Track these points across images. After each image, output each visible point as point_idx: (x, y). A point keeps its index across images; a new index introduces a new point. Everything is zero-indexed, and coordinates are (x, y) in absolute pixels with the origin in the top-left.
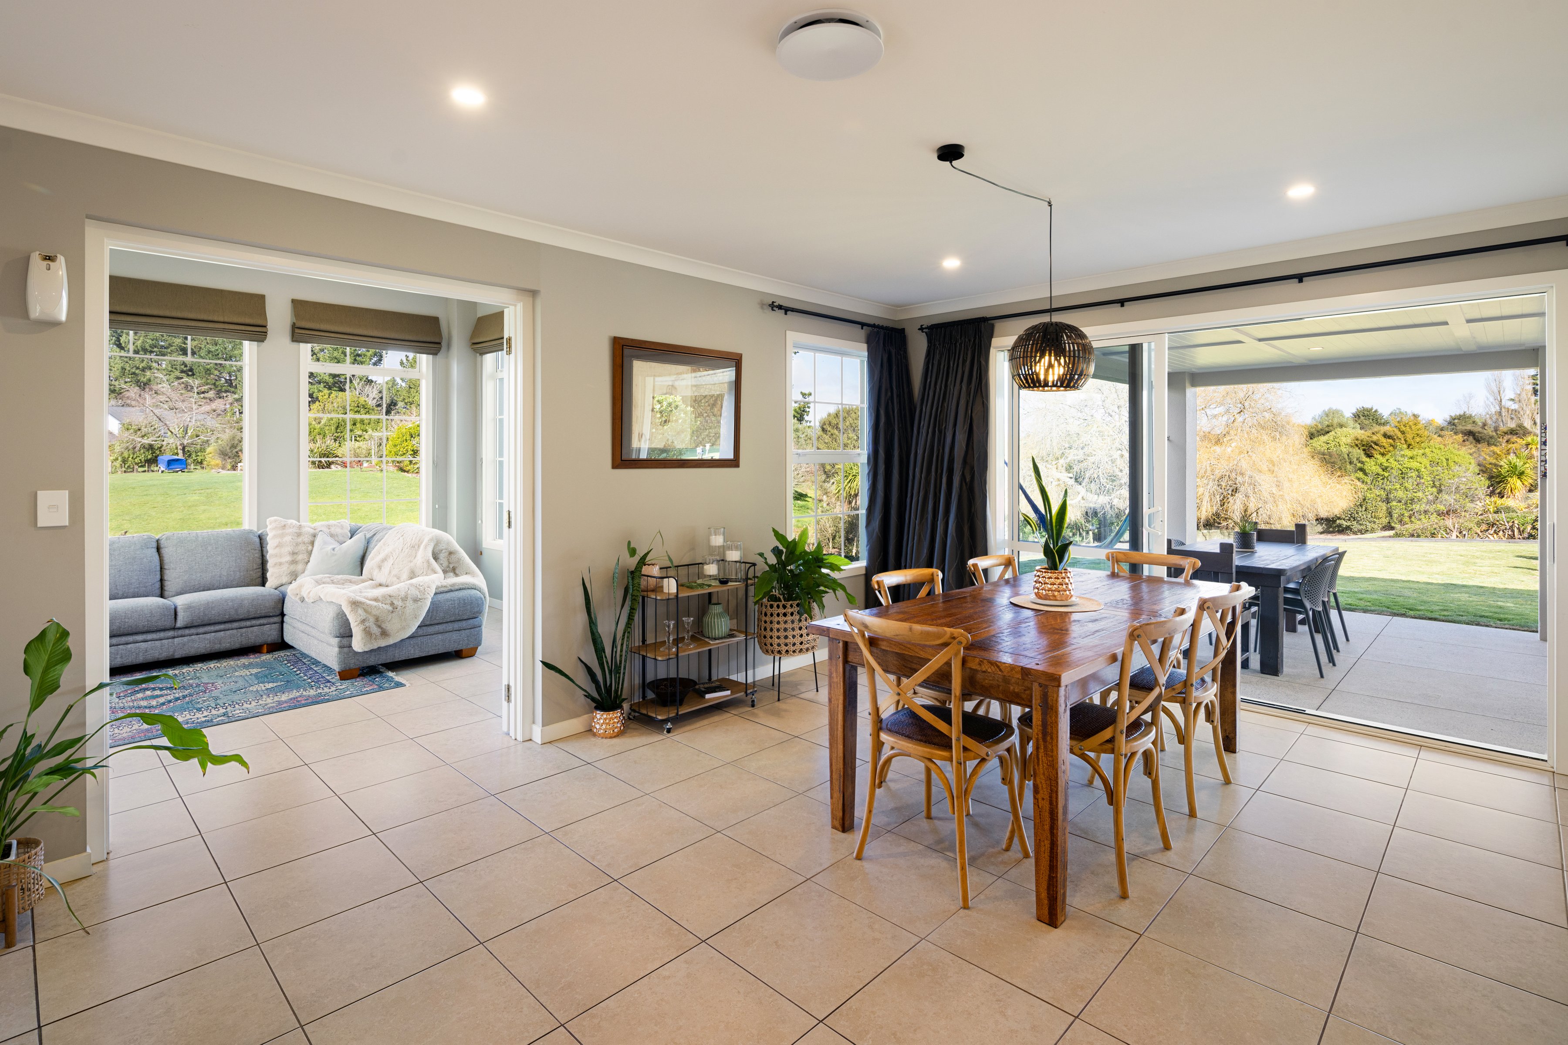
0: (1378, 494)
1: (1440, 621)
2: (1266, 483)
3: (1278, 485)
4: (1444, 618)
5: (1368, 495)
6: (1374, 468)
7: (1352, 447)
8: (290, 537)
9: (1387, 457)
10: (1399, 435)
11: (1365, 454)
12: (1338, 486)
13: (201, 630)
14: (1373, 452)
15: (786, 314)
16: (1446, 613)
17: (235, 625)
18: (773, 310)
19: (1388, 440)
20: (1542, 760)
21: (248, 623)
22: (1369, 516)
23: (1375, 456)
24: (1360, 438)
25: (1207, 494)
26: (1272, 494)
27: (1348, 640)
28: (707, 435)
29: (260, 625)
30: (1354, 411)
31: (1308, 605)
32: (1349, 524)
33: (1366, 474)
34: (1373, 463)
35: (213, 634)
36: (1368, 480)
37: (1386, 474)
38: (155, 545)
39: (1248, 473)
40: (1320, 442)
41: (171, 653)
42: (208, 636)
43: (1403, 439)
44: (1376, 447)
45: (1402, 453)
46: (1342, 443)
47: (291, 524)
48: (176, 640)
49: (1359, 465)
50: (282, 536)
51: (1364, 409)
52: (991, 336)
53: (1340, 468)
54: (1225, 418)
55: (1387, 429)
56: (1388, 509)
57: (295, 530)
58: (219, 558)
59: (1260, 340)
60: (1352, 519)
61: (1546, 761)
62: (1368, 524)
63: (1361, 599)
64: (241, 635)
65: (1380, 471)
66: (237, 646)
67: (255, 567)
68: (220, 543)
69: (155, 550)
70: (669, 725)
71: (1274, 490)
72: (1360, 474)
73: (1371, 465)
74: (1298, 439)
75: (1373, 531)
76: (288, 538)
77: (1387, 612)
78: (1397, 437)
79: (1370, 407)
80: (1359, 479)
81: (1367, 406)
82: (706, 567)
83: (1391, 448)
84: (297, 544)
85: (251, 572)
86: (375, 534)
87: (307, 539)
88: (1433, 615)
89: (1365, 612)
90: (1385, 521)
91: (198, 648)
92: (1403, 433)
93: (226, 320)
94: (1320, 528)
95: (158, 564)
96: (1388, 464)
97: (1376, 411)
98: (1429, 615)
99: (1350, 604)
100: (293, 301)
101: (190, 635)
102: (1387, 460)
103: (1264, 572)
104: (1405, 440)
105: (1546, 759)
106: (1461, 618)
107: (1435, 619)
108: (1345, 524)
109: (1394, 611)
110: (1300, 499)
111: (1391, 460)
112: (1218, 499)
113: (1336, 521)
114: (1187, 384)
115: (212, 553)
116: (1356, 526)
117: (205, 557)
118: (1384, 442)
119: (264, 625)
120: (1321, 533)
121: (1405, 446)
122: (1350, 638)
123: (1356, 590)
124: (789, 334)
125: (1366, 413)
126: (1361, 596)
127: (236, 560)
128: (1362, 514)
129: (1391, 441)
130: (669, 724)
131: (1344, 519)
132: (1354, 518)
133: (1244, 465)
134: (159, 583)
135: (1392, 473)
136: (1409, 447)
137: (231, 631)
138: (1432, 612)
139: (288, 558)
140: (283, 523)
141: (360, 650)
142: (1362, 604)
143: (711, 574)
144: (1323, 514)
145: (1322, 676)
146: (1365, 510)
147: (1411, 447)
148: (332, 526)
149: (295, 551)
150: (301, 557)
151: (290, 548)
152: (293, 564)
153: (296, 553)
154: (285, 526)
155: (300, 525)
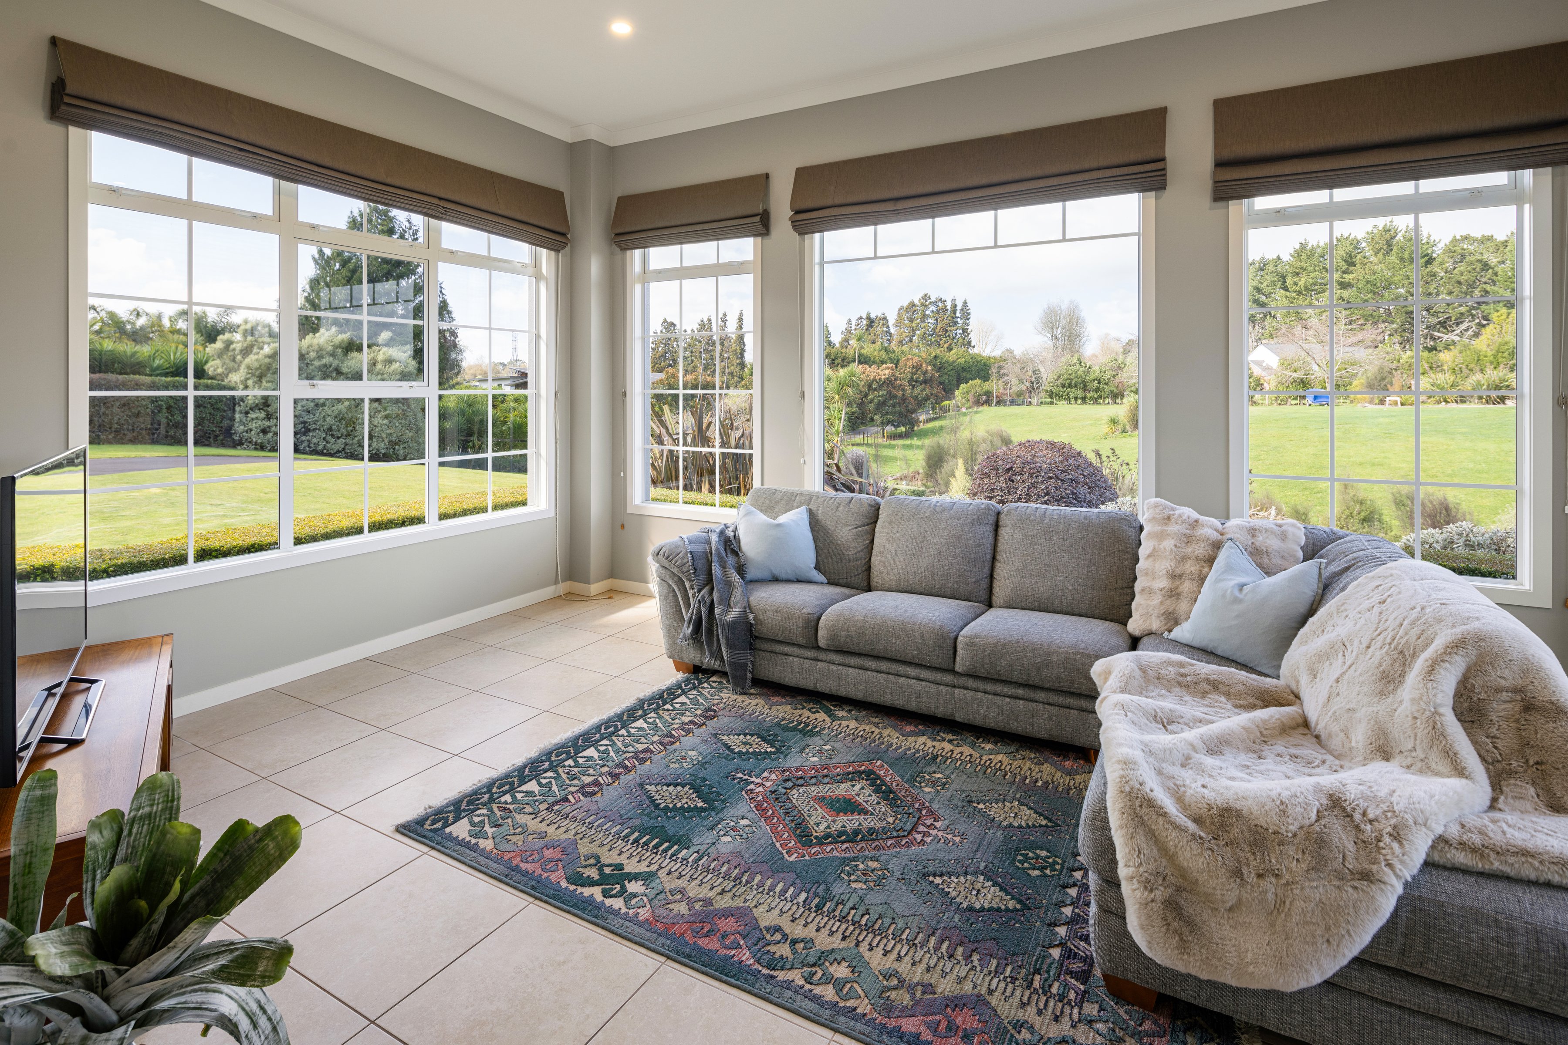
8: (1173, 542)
13: (990, 687)
17: (1041, 695)
21: (1061, 700)
35: (1007, 700)
38: (992, 519)
41: (950, 711)
42: (1000, 701)
47: (1180, 516)
48: (957, 691)
57: (1184, 528)
58: (1065, 559)
64: (1050, 718)
66: (1044, 735)
67: (1120, 585)
68: (1071, 531)
69: (990, 529)
76: (1170, 543)
84: (1184, 559)
85: (1112, 593)
86: (1347, 569)
87: (1200, 550)
91: (986, 716)
95: (989, 551)
100: (1217, 102)
101: (977, 690)
117: (1046, 553)
127: (1089, 566)
134: (987, 581)
137: (1034, 705)
139: (1166, 584)
140: (1167, 512)
148: (1260, 532)
149: (1178, 571)
150: (1187, 586)
151: (1173, 564)
152: (1170, 596)
153: (1180, 576)
154: (1169, 518)
155: (1197, 521)
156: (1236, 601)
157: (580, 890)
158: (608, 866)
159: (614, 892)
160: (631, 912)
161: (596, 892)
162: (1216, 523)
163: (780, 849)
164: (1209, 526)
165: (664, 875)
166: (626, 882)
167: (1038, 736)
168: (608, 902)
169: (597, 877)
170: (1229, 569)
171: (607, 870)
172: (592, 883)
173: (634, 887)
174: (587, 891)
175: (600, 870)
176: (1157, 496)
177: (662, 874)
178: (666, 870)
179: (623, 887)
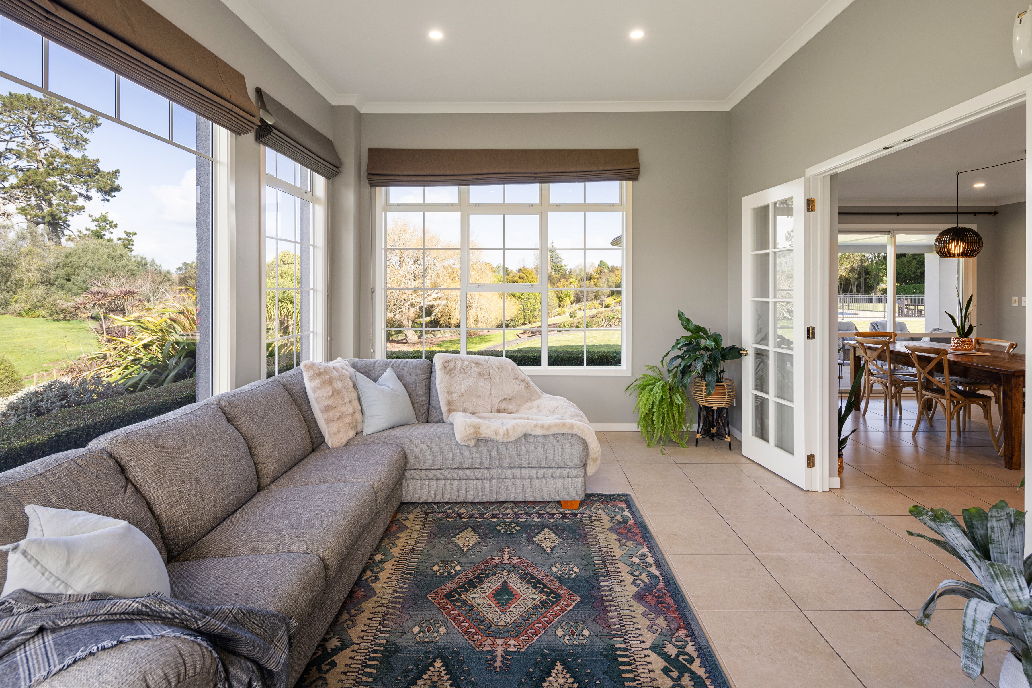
95: (244, 443)
134: (254, 469)
157: (704, 676)
158: (670, 677)
159: (686, 657)
160: (688, 639)
161: (696, 667)
163: (572, 606)
165: (647, 644)
166: (673, 657)
168: (695, 655)
169: (686, 675)
171: (675, 674)
172: (692, 673)
173: (671, 650)
174: (701, 672)
175: (679, 678)
177: (648, 644)
178: (643, 645)
179: (678, 655)
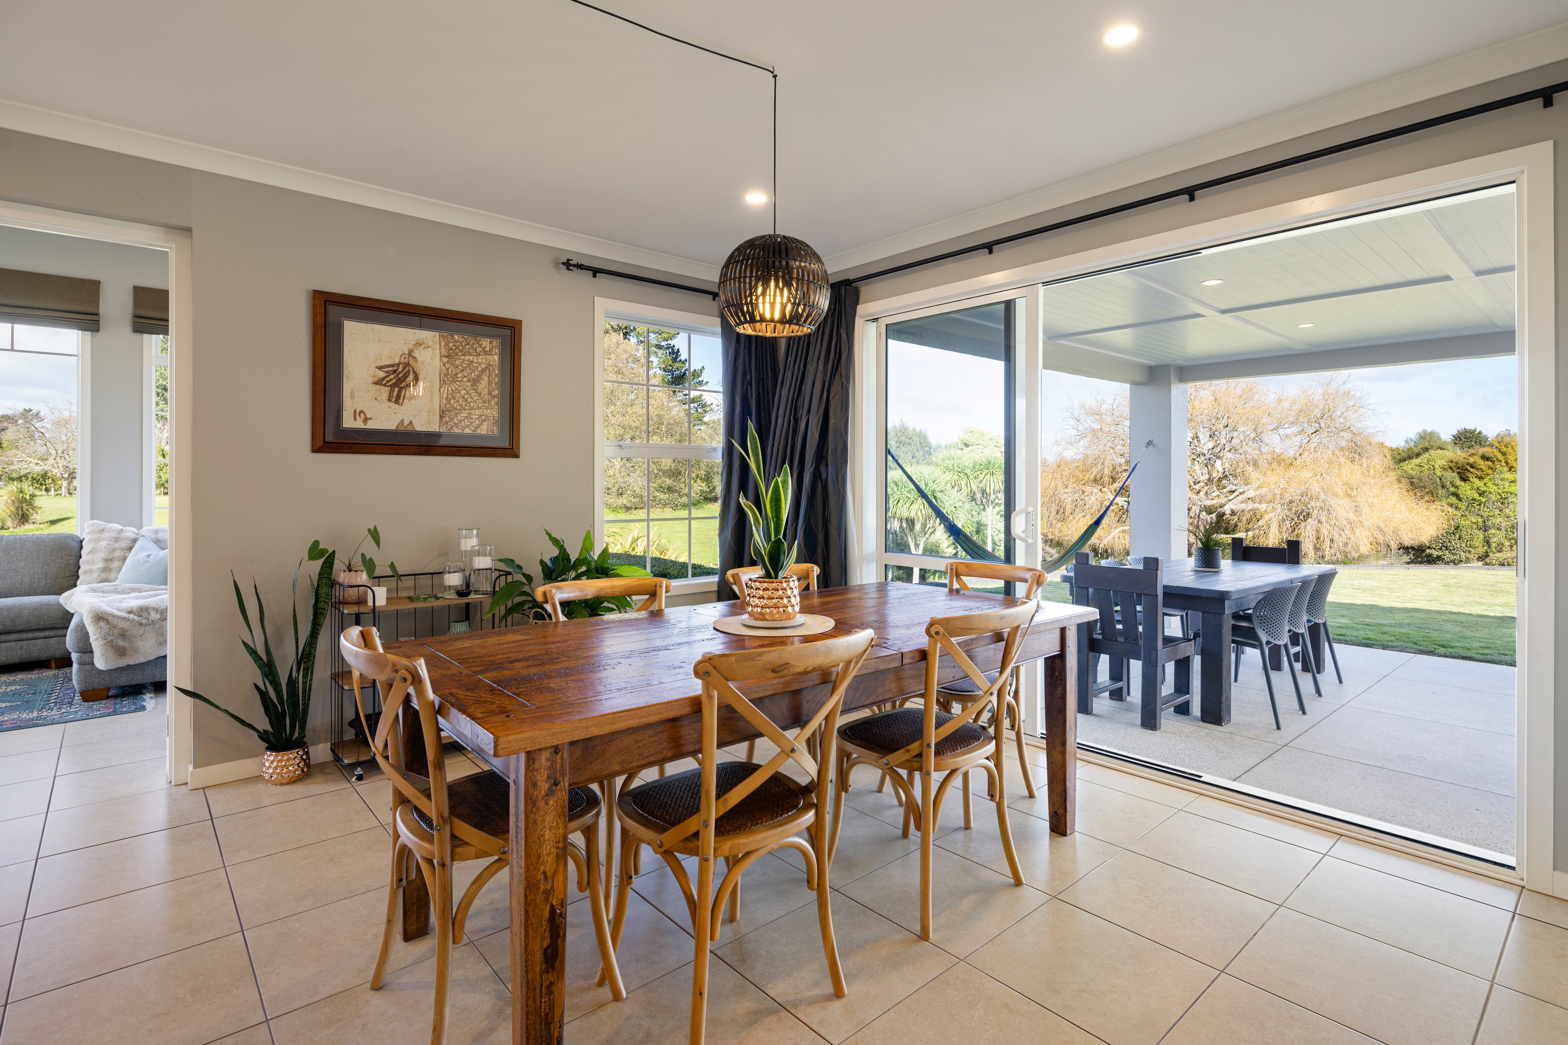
0: (1474, 521)
1: (1476, 660)
2: (1342, 509)
3: (1357, 510)
4: (1481, 657)
5: (1463, 522)
6: (1469, 492)
7: (1445, 469)
8: (106, 542)
9: (1486, 480)
10: (1500, 456)
11: (1460, 477)
12: (1426, 512)
14: (1469, 475)
15: (594, 276)
16: (1486, 651)
18: (568, 269)
19: (1487, 463)
20: (1509, 867)
21: (30, 635)
22: (1464, 545)
23: (1471, 479)
24: (1455, 460)
25: (1275, 520)
26: (1350, 522)
27: (1341, 681)
28: (466, 417)
29: (46, 637)
30: (1455, 433)
31: (1264, 637)
32: (1440, 553)
33: (1460, 499)
34: (1468, 488)
36: (1463, 506)
37: (1483, 500)
39: (1322, 497)
40: (1410, 466)
43: (1503, 461)
44: (1472, 470)
45: (1502, 476)
46: (1437, 466)
47: (111, 528)
49: (1452, 489)
50: (98, 540)
51: (1466, 431)
52: (857, 303)
53: (1432, 493)
54: (1298, 438)
55: (1486, 450)
56: (1485, 537)
57: (113, 535)
58: (23, 564)
59: (1224, 312)
60: (1443, 548)
61: (1513, 868)
62: (1462, 553)
63: (1385, 633)
64: (21, 648)
65: (1477, 496)
66: (16, 660)
67: (67, 574)
68: (26, 547)
70: (359, 771)
71: (1351, 516)
72: (1453, 500)
73: (1466, 490)
74: (1379, 462)
75: (1468, 560)
76: (103, 544)
77: (1412, 648)
78: (1497, 459)
79: (1473, 428)
80: (1451, 505)
81: (1470, 426)
82: (446, 576)
83: (1490, 471)
84: (114, 550)
87: (124, 544)
88: (1469, 654)
89: (1384, 648)
90: (1481, 550)
92: (1504, 454)
93: (49, 306)
94: (1406, 558)
96: (1486, 489)
97: (1480, 433)
98: (1464, 653)
99: (1368, 639)
100: (136, 289)
102: (1485, 484)
103: (1203, 595)
104: (1507, 463)
105: (1514, 865)
106: (1503, 658)
107: (1470, 659)
108: (1435, 553)
109: (1422, 648)
110: (1382, 526)
111: (1489, 484)
112: (1289, 526)
113: (1425, 550)
114: (1173, 378)
115: (14, 558)
116: (1448, 556)
117: (6, 563)
118: (1482, 464)
119: (50, 637)
120: (1409, 563)
121: (1506, 469)
122: (1343, 680)
123: (1385, 622)
124: (597, 299)
125: (1467, 434)
126: (1385, 629)
127: (43, 566)
128: (1455, 543)
129: (1490, 463)
130: (359, 769)
131: (1434, 549)
132: (1446, 547)
133: (1315, 488)
135: (1490, 498)
136: (1510, 469)
137: (8, 644)
138: (1469, 649)
139: (101, 565)
140: (101, 527)
141: (103, 668)
142: (1384, 638)
143: (451, 584)
144: (1408, 542)
145: (1278, 728)
146: (1459, 539)
147: (1513, 469)
148: (161, 531)
149: (110, 557)
150: (116, 564)
151: (106, 554)
152: (104, 571)
153: (111, 560)
154: (103, 530)
155: (122, 530)
156: (146, 562)
162: (135, 530)
164: (130, 532)
167: (11, 662)
170: (142, 549)
176: (92, 519)
